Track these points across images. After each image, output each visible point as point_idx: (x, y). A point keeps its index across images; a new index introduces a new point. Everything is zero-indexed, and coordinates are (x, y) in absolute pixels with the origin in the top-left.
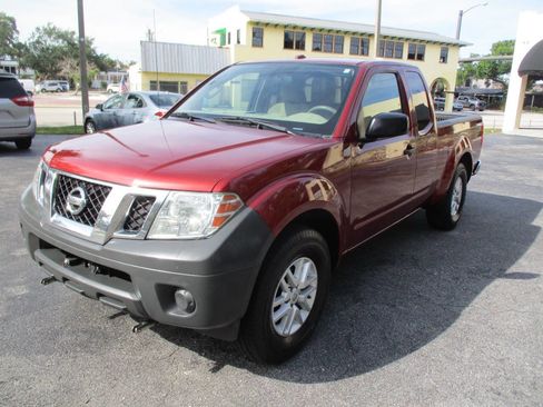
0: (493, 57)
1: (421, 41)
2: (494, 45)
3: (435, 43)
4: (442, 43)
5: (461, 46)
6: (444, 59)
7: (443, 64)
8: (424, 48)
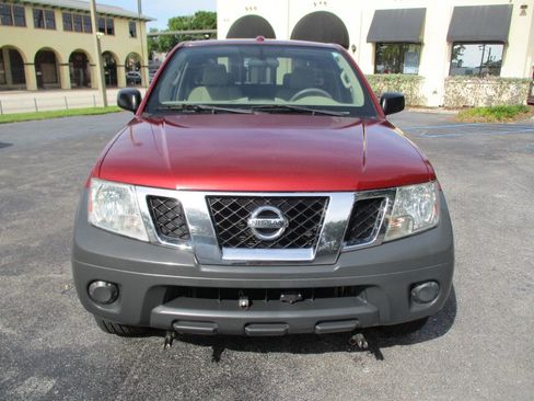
0: (171, 32)
1: (109, 15)
2: (170, 21)
3: (122, 17)
4: (128, 18)
5: (146, 21)
6: (133, 33)
7: (133, 39)
8: (112, 22)
